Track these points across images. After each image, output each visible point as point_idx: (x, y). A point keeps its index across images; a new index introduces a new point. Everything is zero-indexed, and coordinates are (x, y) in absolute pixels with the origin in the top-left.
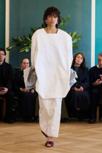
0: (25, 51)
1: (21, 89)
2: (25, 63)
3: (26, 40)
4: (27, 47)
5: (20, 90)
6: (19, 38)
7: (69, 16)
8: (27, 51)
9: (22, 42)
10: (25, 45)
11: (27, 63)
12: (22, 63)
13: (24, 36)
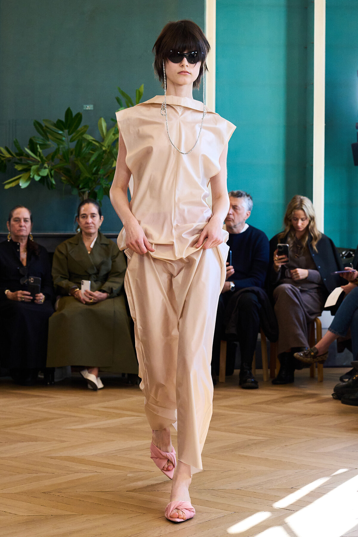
0: (18, 185)
1: (7, 291)
2: (18, 220)
3: (21, 154)
4: (25, 175)
5: (5, 296)
6: (3, 150)
7: (142, 89)
8: (24, 184)
9: (9, 160)
10: (19, 168)
11: (25, 220)
12: (10, 220)
13: (16, 143)
